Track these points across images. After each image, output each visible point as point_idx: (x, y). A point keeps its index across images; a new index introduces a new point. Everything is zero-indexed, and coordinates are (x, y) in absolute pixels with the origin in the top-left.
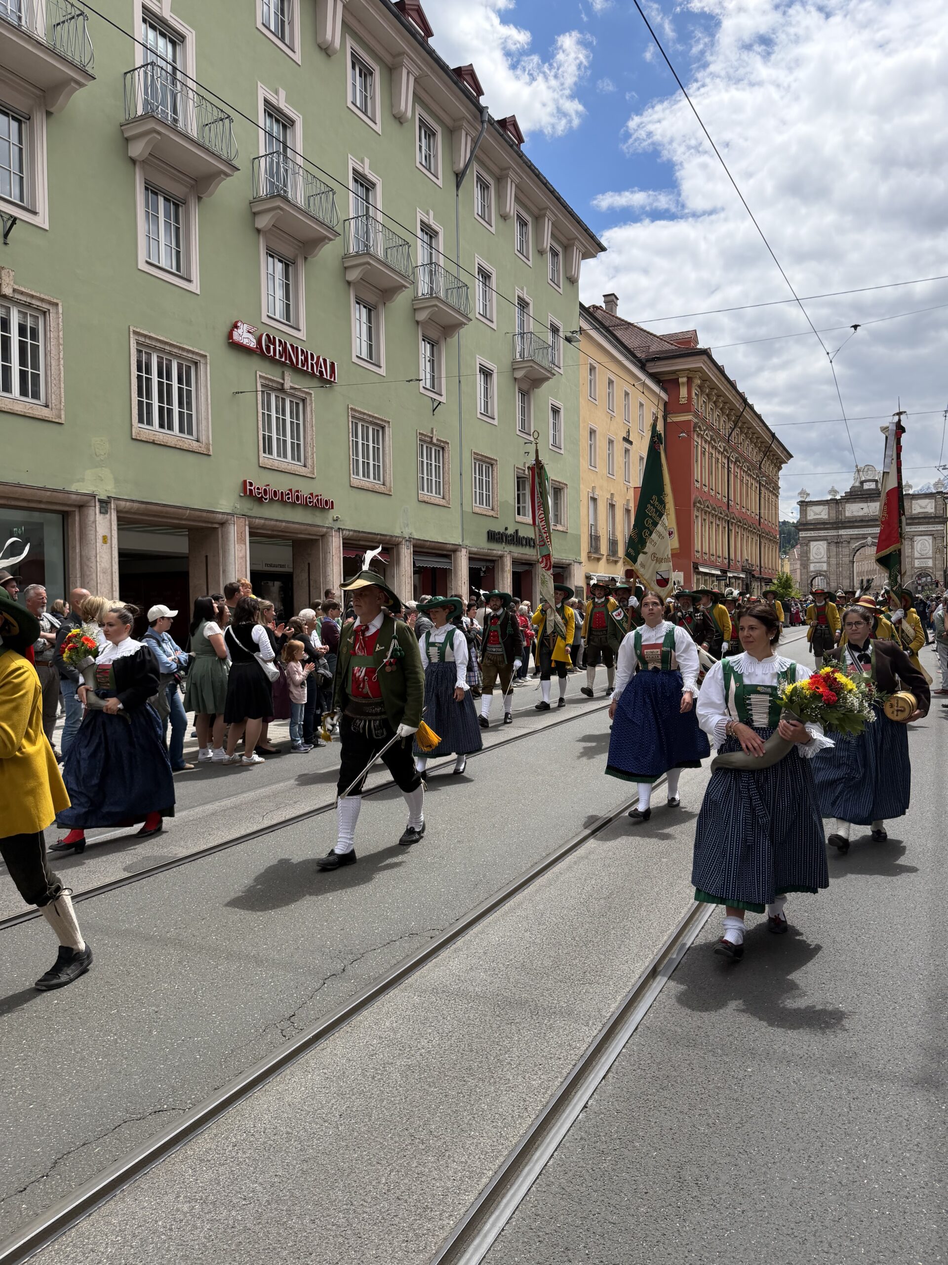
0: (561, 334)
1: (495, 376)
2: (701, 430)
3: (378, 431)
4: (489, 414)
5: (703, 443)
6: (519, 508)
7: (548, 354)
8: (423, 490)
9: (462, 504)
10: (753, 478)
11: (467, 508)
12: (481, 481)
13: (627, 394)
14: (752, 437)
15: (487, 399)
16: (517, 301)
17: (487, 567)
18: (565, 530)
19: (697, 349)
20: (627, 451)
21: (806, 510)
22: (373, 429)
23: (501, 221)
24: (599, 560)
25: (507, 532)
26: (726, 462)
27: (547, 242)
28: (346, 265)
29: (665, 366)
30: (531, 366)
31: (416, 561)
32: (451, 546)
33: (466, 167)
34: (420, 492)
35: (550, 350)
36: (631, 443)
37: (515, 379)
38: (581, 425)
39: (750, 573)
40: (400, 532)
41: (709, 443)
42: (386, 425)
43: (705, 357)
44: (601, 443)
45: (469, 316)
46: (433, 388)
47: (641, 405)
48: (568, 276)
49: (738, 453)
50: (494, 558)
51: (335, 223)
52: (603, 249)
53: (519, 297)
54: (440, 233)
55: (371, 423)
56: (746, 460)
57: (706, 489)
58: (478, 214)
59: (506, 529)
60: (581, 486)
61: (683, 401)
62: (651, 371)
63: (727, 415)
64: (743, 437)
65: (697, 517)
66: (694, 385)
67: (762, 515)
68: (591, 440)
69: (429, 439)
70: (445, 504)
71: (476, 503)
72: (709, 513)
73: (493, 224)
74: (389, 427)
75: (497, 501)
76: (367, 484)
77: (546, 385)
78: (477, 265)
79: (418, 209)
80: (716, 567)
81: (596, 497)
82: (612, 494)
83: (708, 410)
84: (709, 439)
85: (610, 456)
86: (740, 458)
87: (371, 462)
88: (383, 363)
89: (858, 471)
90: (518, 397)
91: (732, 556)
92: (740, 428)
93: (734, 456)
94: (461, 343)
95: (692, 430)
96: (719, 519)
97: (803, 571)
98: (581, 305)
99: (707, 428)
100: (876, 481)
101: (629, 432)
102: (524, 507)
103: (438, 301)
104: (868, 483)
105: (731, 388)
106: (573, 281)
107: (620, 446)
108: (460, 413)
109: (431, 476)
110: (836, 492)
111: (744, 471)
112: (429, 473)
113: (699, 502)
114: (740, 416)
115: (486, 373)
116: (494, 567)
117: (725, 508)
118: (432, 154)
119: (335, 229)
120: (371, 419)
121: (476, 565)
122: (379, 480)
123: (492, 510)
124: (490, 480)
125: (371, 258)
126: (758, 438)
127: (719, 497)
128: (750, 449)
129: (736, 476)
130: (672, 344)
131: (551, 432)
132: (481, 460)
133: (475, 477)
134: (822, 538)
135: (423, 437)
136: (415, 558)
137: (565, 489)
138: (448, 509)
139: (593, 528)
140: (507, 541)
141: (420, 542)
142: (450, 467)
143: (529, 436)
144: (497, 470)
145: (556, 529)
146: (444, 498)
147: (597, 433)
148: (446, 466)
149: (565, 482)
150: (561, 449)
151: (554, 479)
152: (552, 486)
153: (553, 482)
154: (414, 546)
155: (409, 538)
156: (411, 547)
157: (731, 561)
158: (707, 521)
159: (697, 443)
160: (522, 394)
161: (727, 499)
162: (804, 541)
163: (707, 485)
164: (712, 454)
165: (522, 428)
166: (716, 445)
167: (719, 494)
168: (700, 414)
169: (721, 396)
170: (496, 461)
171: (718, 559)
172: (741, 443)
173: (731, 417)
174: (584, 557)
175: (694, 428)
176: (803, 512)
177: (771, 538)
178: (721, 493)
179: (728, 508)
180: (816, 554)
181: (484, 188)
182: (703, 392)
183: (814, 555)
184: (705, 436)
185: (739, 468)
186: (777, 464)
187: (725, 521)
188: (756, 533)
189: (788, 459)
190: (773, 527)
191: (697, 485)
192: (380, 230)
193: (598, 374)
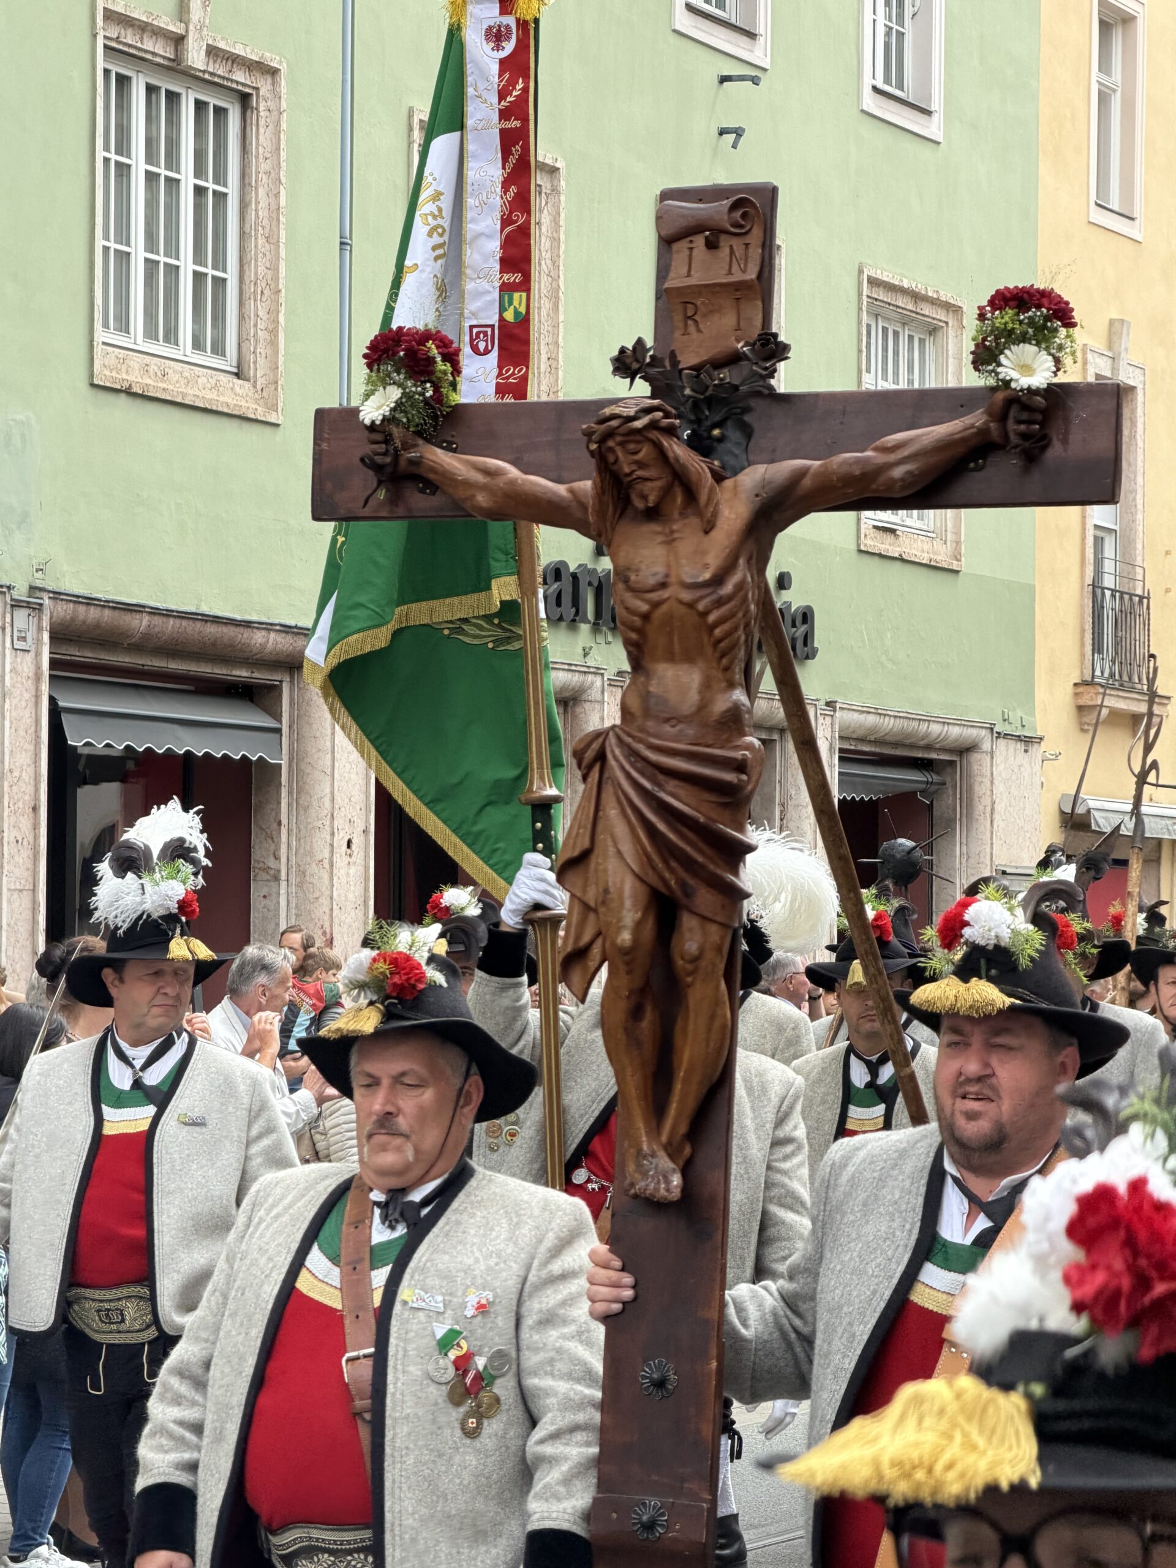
8: (123, 325)
18: (942, 557)
31: (65, 719)
32: (275, 642)
34: (100, 335)
68: (1105, 65)
69: (163, 50)
70: (251, 408)
109: (173, 249)
112: (162, 232)
131: (876, 21)
135: (130, 37)
136: (62, 704)
137: (951, 333)
138: (268, 430)
139: (1109, 551)
140: (606, 615)
141: (93, 613)
142: (283, 201)
143: (745, 39)
144: (556, 221)
145: (894, 552)
146: (237, 375)
147: (1140, 24)
148: (261, 196)
149: (945, 295)
150: (928, 113)
151: (885, 277)
152: (877, 316)
153: (881, 295)
154: (60, 635)
155: (33, 589)
156: (38, 642)
165: (707, 2)
170: (552, 173)
174: (1051, 709)
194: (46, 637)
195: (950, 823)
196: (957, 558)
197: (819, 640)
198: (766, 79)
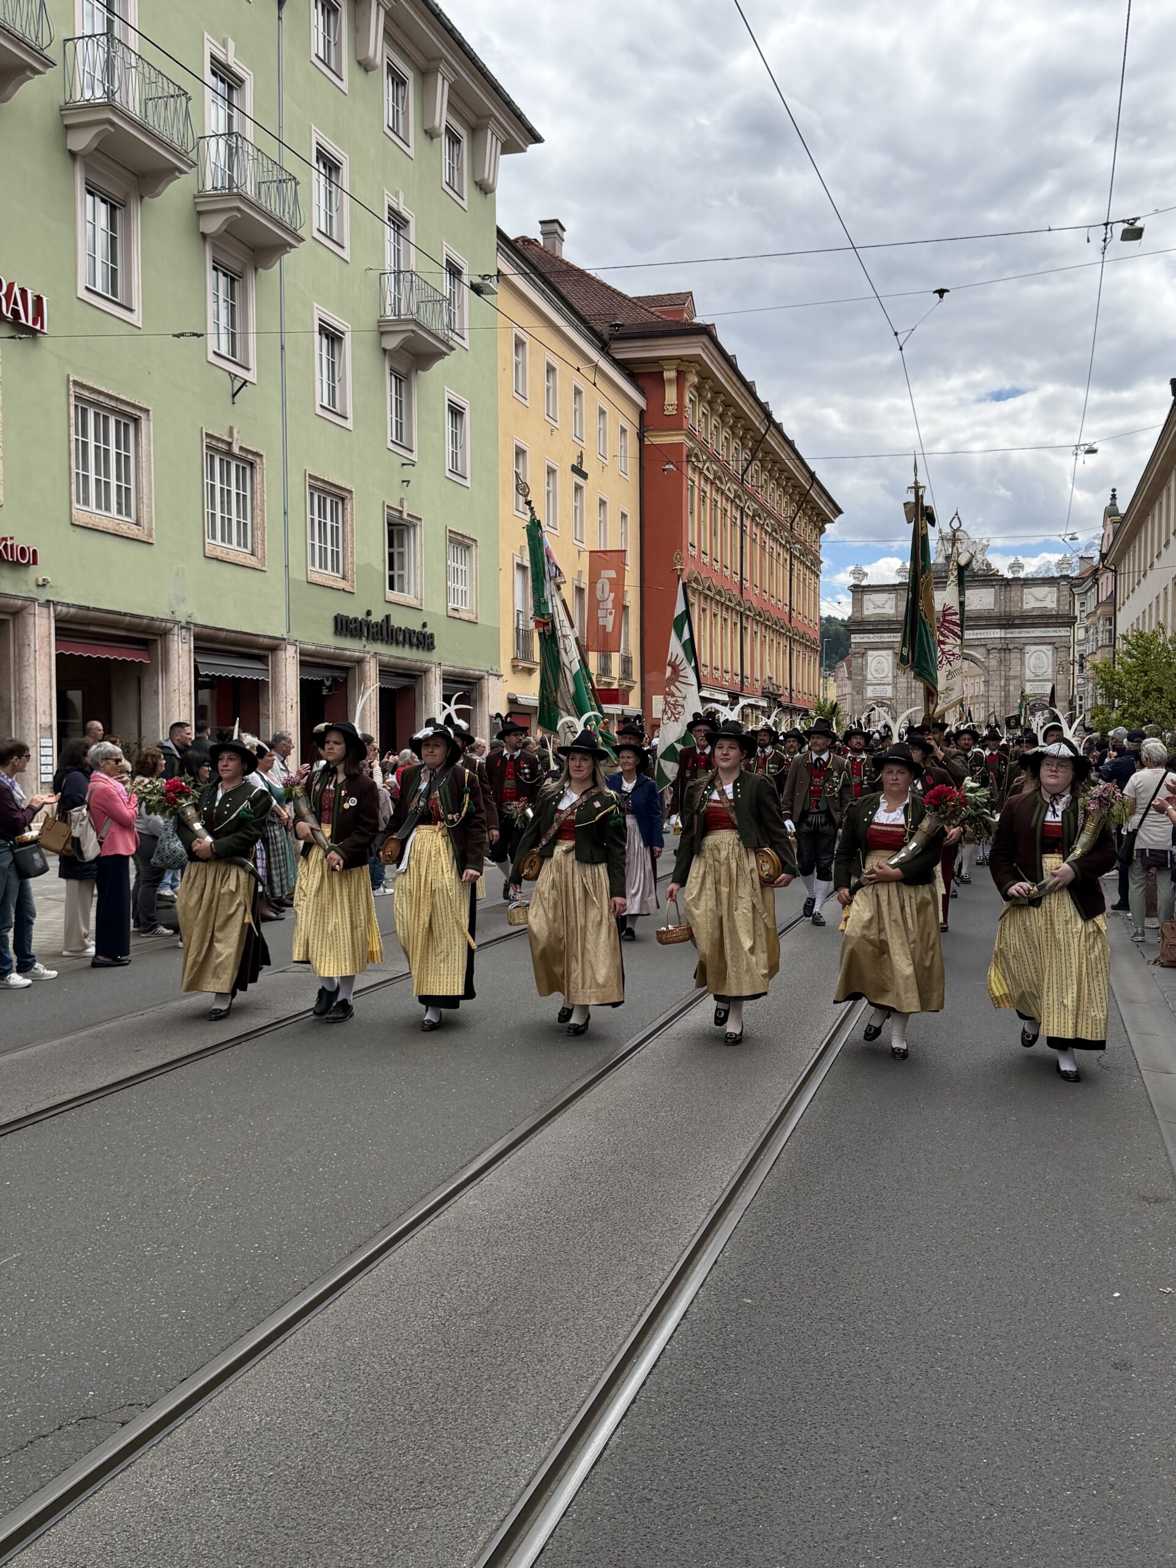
0: (465, 279)
1: (347, 342)
3: (126, 425)
4: (337, 409)
5: (702, 482)
6: (391, 578)
7: (441, 311)
8: (214, 538)
9: (287, 566)
10: (781, 544)
11: (297, 574)
12: (322, 526)
13: (578, 392)
14: (780, 477)
15: (334, 382)
16: (386, 215)
17: (334, 679)
18: (472, 618)
19: (693, 324)
20: (578, 488)
21: (862, 599)
22: (118, 423)
23: (360, 72)
24: (530, 671)
25: (370, 619)
26: (738, 517)
27: (441, 117)
28: (68, 121)
29: (643, 348)
30: (413, 331)
31: (199, 666)
32: (266, 640)
34: (207, 541)
35: (445, 305)
36: (584, 476)
37: (385, 352)
38: (501, 440)
39: (775, 699)
40: (169, 612)
41: (712, 483)
42: (143, 416)
43: (705, 339)
44: (535, 471)
45: (300, 233)
46: (233, 355)
47: (602, 413)
48: (478, 179)
49: (756, 501)
50: (347, 664)
51: (46, 42)
52: (537, 139)
53: (390, 208)
54: (247, 83)
55: (113, 410)
56: (770, 515)
57: (707, 560)
58: (318, 56)
59: (369, 613)
60: (501, 545)
61: (670, 411)
62: (618, 356)
63: (741, 439)
64: (764, 476)
65: (692, 604)
66: (687, 384)
67: (794, 606)
68: (517, 465)
69: (225, 447)
70: (256, 565)
71: (313, 564)
72: (712, 599)
73: (345, 76)
74: (148, 420)
75: (352, 563)
77: (438, 366)
78: (314, 146)
80: (721, 689)
83: (711, 427)
84: (711, 477)
85: (551, 495)
86: (760, 511)
87: (113, 482)
88: (137, 304)
89: (943, 539)
90: (389, 382)
91: (747, 672)
92: (760, 461)
93: (751, 507)
94: (285, 279)
95: (684, 459)
96: (727, 609)
97: (857, 697)
99: (709, 458)
101: (581, 457)
102: (401, 577)
103: (243, 202)
105: (746, 394)
106: (485, 189)
107: (566, 480)
108: (284, 403)
109: (230, 514)
111: (766, 532)
112: (226, 507)
113: (696, 580)
114: (761, 441)
115: (331, 336)
116: (346, 680)
117: (736, 592)
119: (46, 52)
120: (113, 403)
121: (314, 676)
122: (128, 515)
123: (344, 578)
124: (340, 525)
125: (115, 113)
126: (789, 479)
127: (727, 573)
128: (777, 497)
129: (754, 540)
130: (652, 313)
131: (449, 448)
132: (323, 490)
133: (312, 520)
134: (883, 645)
135: (214, 443)
136: (198, 660)
137: (474, 547)
138: (262, 573)
139: (521, 615)
140: (371, 634)
141: (208, 631)
142: (265, 498)
143: (409, 453)
144: (352, 509)
145: (458, 616)
146: (252, 554)
147: (528, 455)
148: (258, 497)
149: (472, 536)
150: (465, 478)
151: (454, 530)
152: (451, 542)
153: (452, 535)
154: (197, 638)
155: (188, 622)
156: (190, 640)
157: (745, 680)
158: (708, 613)
159: (693, 482)
160: (396, 377)
161: (739, 577)
162: (858, 650)
163: (708, 552)
164: (717, 502)
165: (397, 439)
166: (723, 487)
167: (727, 568)
168: (697, 433)
169: (730, 406)
170: (350, 492)
171: (725, 675)
172: (762, 487)
173: (747, 442)
174: (505, 667)
175: (687, 456)
176: (857, 603)
177: (808, 644)
178: (729, 566)
179: (742, 593)
180: (876, 670)
181: (328, 12)
182: (701, 397)
183: (873, 672)
184: (706, 473)
185: (759, 527)
186: (817, 523)
187: (737, 613)
188: (784, 634)
189: (836, 516)
190: (812, 625)
191: (693, 553)
192: (134, 64)
193: (530, 354)
194: (192, 638)
195: (475, 700)
196: (477, 618)
197: (436, 644)
198: (416, 465)
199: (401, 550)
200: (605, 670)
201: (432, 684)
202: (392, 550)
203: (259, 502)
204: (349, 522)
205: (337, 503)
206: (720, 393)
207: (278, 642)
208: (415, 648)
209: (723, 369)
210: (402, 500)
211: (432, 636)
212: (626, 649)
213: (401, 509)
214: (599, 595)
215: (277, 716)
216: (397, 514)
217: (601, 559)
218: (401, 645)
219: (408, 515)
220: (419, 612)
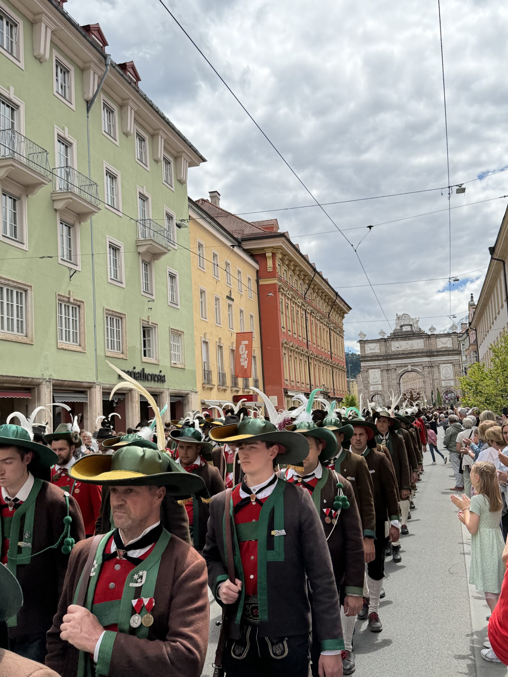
0: (175, 222)
1: (122, 250)
2: (284, 291)
3: (21, 293)
4: (118, 280)
5: (286, 300)
6: (145, 351)
7: (164, 235)
8: (62, 339)
9: (96, 350)
10: (324, 324)
11: (101, 353)
12: (112, 331)
13: (228, 264)
14: (322, 295)
15: (116, 267)
16: (138, 196)
17: (119, 399)
18: (182, 367)
19: (277, 233)
20: (230, 306)
21: (364, 347)
22: (17, 292)
23: (124, 137)
24: (211, 389)
25: (135, 370)
26: (304, 313)
27: (161, 153)
29: (256, 244)
30: (151, 244)
31: (55, 398)
32: (86, 385)
33: (95, 96)
34: (59, 341)
35: (166, 232)
36: (233, 300)
37: (139, 253)
38: (194, 287)
39: (327, 394)
40: (40, 374)
41: (291, 300)
42: (29, 289)
43: (283, 239)
44: (210, 300)
45: (99, 206)
46: (70, 259)
47: (239, 272)
48: (179, 178)
50: (125, 392)
52: (204, 160)
53: (140, 193)
54: (74, 144)
55: (15, 287)
56: (318, 312)
57: (290, 333)
58: (105, 131)
59: (134, 368)
60: (195, 333)
61: (270, 270)
62: (245, 248)
63: (303, 280)
64: (315, 295)
65: (285, 354)
66: (277, 258)
67: (333, 351)
68: (201, 298)
69: (67, 300)
70: (82, 350)
71: (108, 348)
72: (294, 351)
73: (117, 139)
74: (31, 290)
75: (126, 346)
76: (12, 336)
77: (163, 258)
78: (105, 169)
79: (55, 126)
81: (207, 341)
82: (220, 338)
83: (289, 276)
84: (290, 297)
85: (217, 310)
86: (314, 311)
87: (15, 318)
88: (26, 240)
89: (398, 318)
90: (142, 266)
91: (313, 383)
92: (313, 289)
93: (309, 309)
94: (93, 225)
95: (278, 290)
96: (301, 355)
97: (366, 391)
98: (190, 199)
99: (289, 289)
100: (411, 325)
101: (231, 292)
102: (149, 350)
103: (72, 195)
104: (405, 327)
105: (304, 261)
106: (182, 182)
107: (224, 303)
108: (93, 279)
109: (69, 328)
110: (384, 333)
111: (317, 320)
112: (67, 326)
113: (286, 343)
114: (312, 281)
115: (115, 249)
116: (124, 399)
117: (305, 347)
118: (66, 85)
120: (15, 284)
122: (22, 332)
123: (122, 353)
124: (120, 330)
125: (15, 162)
126: (326, 296)
127: (300, 339)
128: (321, 304)
129: (311, 324)
130: (260, 229)
131: (170, 292)
132: (112, 315)
133: (107, 328)
134: (377, 367)
135: (62, 298)
136: (54, 395)
137: (183, 335)
138: (84, 354)
139: (206, 365)
141: (59, 382)
142: (85, 320)
143: (151, 296)
144: (126, 322)
145: (176, 367)
146: (80, 345)
147: (206, 293)
148: (82, 320)
149: (182, 330)
150: (178, 305)
151: (173, 328)
152: (171, 334)
153: (172, 330)
154: (54, 385)
155: (49, 379)
156: (50, 387)
157: (312, 387)
158: (293, 357)
159: (282, 300)
160: (145, 264)
161: (306, 340)
162: (364, 370)
163: (291, 330)
164: (293, 308)
165: (146, 290)
166: (296, 301)
167: (300, 337)
168: (283, 279)
169: (297, 266)
170: (125, 315)
171: (302, 385)
172: (314, 300)
173: (305, 281)
174: (199, 388)
175: (279, 289)
176: (362, 348)
177: (340, 368)
178: (301, 336)
179: (308, 348)
180: (373, 378)
181: (109, 112)
182: (283, 263)
183: (372, 379)
184: (287, 295)
185: (314, 318)
186: (341, 314)
187: (306, 357)
188: (329, 365)
189: (349, 311)
190: (341, 360)
191: (284, 331)
192: (23, 140)
193: (206, 249)
194: (52, 386)
195: (186, 405)
196: (185, 367)
197: (166, 380)
198: (155, 301)
199: (149, 338)
200: (246, 386)
201: (165, 399)
202: (145, 339)
203: (83, 322)
204: (124, 328)
205: (119, 320)
206: (292, 261)
207: (92, 384)
208: (156, 382)
209: (292, 251)
210: (148, 317)
211: (164, 376)
212: (256, 376)
213: (148, 321)
214: (241, 352)
215: (92, 418)
216: (147, 323)
217: (241, 336)
218: (150, 382)
219: (152, 323)
220: (158, 366)
